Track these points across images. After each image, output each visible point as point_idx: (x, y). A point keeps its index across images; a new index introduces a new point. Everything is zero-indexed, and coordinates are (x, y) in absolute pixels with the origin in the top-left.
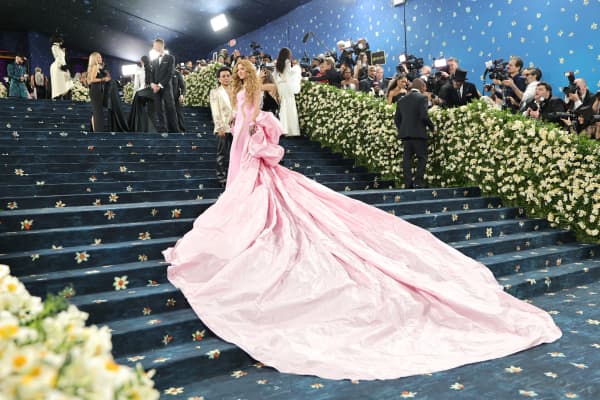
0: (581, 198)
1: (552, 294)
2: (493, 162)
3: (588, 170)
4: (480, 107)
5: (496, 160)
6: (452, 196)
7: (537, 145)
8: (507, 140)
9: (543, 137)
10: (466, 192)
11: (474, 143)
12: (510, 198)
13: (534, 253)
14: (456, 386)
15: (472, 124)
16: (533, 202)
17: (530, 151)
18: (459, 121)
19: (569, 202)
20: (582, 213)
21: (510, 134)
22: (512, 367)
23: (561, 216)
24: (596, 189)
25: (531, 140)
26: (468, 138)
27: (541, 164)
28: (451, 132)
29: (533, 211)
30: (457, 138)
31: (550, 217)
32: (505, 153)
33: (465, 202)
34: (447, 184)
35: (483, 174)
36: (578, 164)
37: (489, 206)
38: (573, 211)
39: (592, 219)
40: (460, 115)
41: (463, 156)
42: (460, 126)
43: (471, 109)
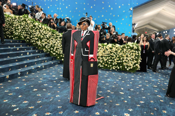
0: (52, 45)
1: (44, 70)
2: (29, 33)
3: (54, 38)
4: (26, 17)
5: (30, 33)
7: (42, 30)
8: (34, 27)
9: (43, 28)
10: (21, 42)
11: (24, 27)
12: (34, 44)
13: (40, 59)
14: (20, 96)
15: (24, 22)
16: (40, 45)
17: (40, 32)
18: (20, 20)
19: (49, 46)
20: (52, 49)
21: (35, 26)
22: (35, 89)
23: (47, 49)
24: (55, 43)
25: (40, 29)
26: (22, 25)
27: (43, 35)
28: (17, 23)
29: (40, 48)
30: (19, 25)
31: (44, 50)
32: (33, 31)
33: (21, 45)
34: (15, 39)
35: (26, 36)
36: (51, 36)
37: (28, 46)
38: (50, 48)
39: (54, 50)
40: (20, 18)
41: (21, 31)
42: (20, 21)
43: (24, 17)
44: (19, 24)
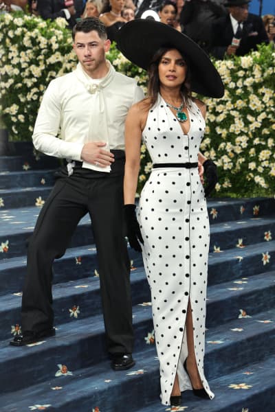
6: (237, 217)
10: (256, 208)
11: (266, 123)
15: (261, 90)
18: (240, 83)
26: (255, 113)
30: (234, 113)
40: (241, 73)
41: (245, 145)
42: (239, 91)
43: (261, 63)
44: (235, 109)
